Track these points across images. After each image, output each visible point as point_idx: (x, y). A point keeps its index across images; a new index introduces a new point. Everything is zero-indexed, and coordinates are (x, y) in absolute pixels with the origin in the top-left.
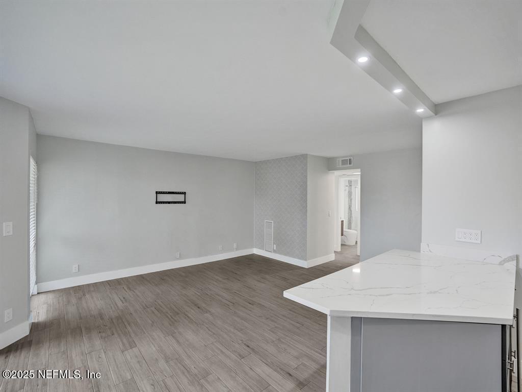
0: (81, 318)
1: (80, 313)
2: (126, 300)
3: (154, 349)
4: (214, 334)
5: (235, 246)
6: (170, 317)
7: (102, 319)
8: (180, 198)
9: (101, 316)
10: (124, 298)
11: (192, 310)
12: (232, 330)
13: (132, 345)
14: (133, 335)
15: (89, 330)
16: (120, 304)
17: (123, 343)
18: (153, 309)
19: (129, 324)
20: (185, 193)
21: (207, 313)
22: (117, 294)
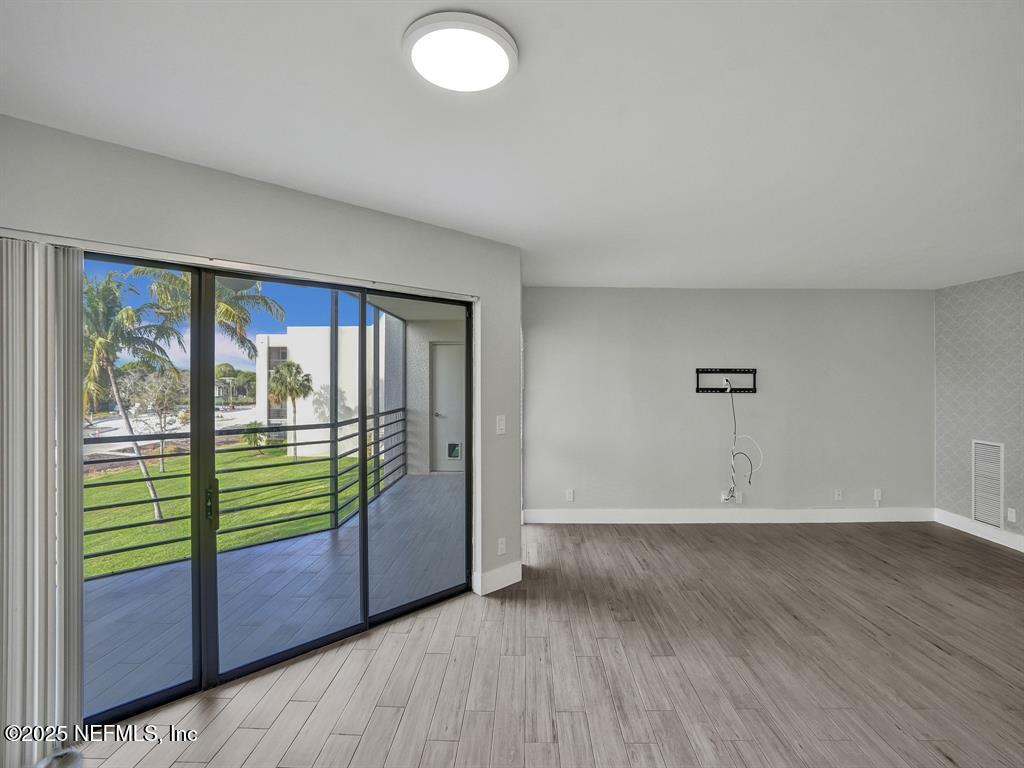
0: (582, 578)
1: (580, 568)
2: (647, 565)
3: (709, 673)
4: (842, 689)
5: (877, 494)
6: (733, 619)
7: (614, 587)
8: (745, 381)
9: (611, 582)
10: (644, 561)
11: (779, 619)
12: (891, 697)
13: (668, 652)
14: (667, 633)
15: (596, 600)
16: (639, 570)
17: (651, 640)
18: (697, 593)
19: (659, 612)
20: (754, 372)
21: (816, 634)
22: (633, 552)
